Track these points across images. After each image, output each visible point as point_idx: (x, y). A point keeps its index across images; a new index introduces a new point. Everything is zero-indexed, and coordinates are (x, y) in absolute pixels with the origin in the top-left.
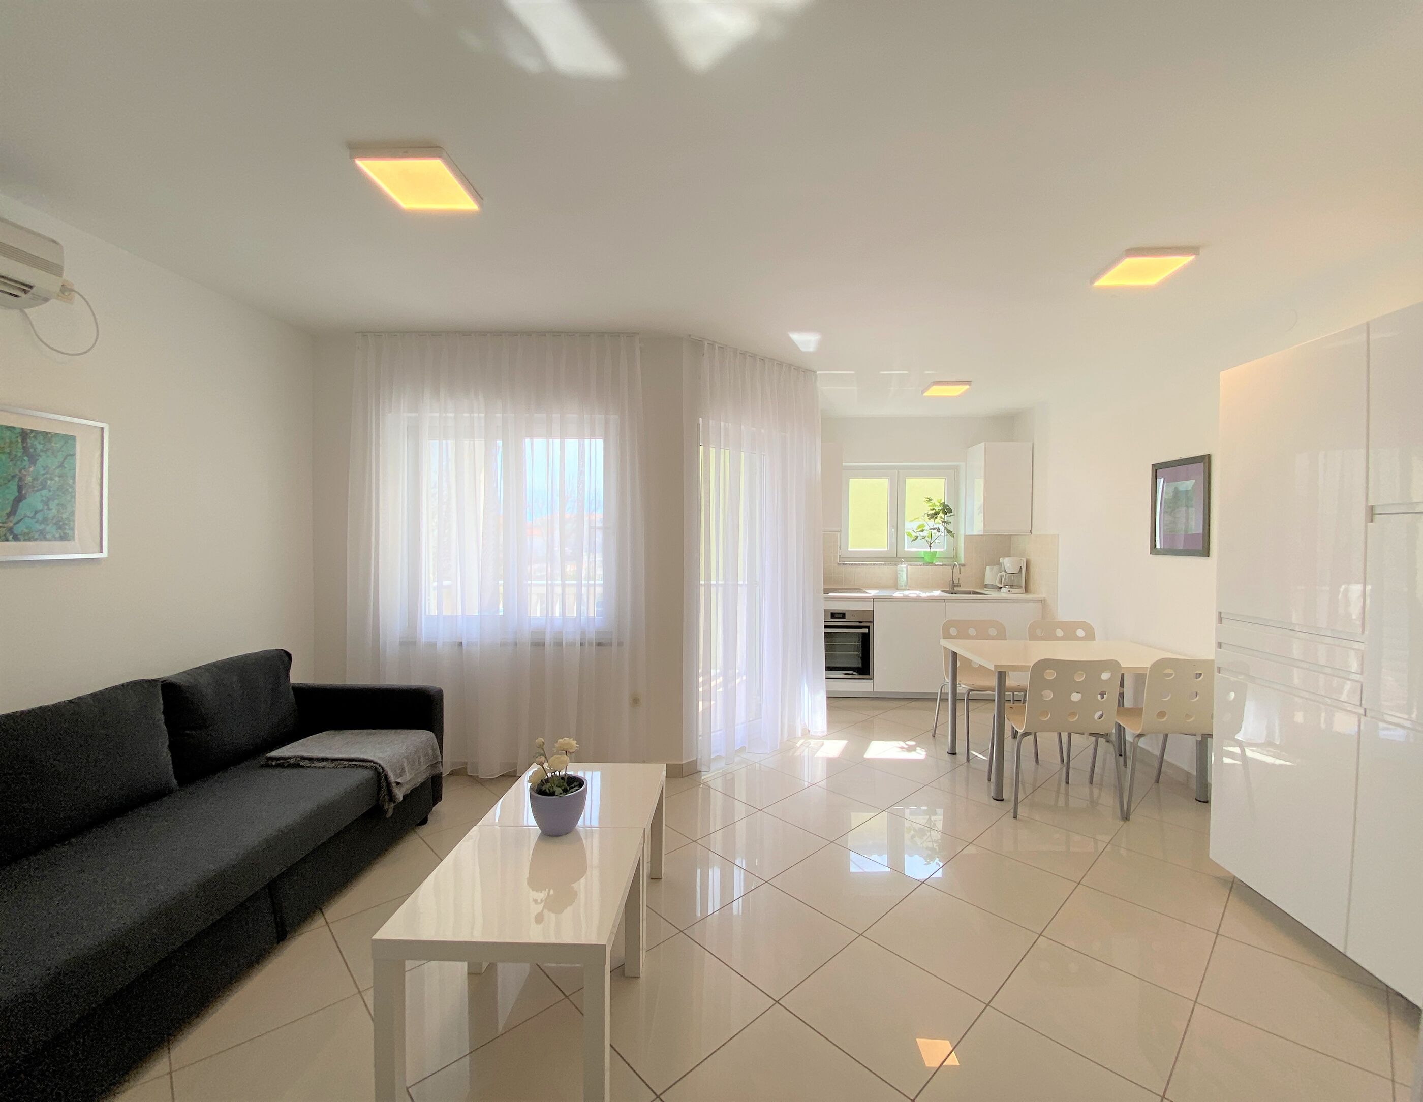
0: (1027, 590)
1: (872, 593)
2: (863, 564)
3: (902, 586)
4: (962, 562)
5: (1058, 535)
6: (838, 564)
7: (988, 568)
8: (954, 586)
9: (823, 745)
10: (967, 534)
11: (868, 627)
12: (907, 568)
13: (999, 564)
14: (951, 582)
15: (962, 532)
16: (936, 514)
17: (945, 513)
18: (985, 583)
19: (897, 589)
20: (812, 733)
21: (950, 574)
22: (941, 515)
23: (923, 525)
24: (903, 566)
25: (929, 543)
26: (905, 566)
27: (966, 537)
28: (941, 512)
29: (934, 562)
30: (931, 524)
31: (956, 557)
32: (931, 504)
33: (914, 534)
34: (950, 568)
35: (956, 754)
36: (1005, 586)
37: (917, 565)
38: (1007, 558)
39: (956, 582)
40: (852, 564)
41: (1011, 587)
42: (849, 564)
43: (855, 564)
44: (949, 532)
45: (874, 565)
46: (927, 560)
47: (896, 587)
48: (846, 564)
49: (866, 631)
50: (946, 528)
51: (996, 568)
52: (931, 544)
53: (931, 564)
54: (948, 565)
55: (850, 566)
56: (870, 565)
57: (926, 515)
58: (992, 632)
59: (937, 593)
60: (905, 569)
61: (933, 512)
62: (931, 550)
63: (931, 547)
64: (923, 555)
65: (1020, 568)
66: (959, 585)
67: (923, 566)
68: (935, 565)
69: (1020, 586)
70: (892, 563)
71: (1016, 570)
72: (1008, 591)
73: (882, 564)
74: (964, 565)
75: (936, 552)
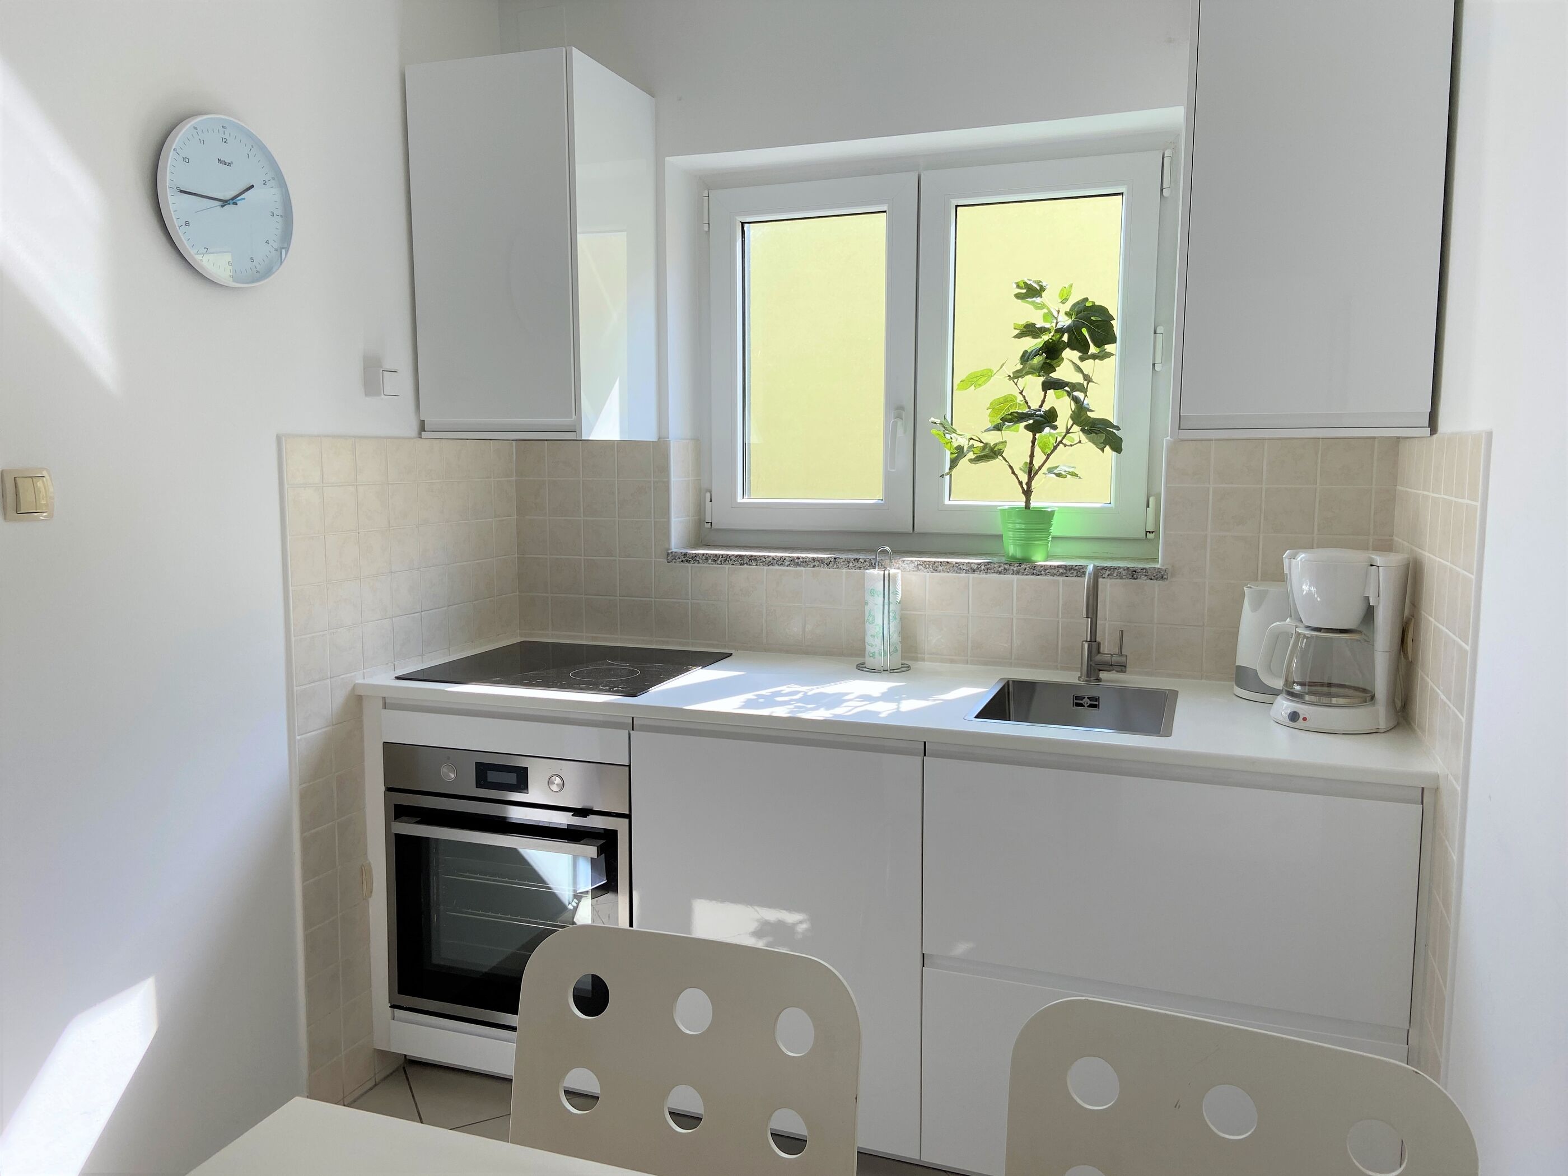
2: (752, 559)
4: (1163, 562)
5: (1490, 435)
6: (672, 557)
7: (1249, 589)
8: (1096, 667)
11: (610, 838)
14: (1086, 645)
16: (1052, 352)
18: (1237, 665)
19: (859, 666)
23: (1006, 399)
25: (1024, 478)
26: (886, 571)
27: (1176, 446)
28: (1068, 339)
29: (1035, 557)
30: (1035, 391)
32: (1036, 307)
33: (955, 442)
36: (1287, 688)
37: (958, 568)
38: (1302, 556)
39: (1108, 647)
42: (707, 557)
43: (727, 558)
44: (1096, 428)
46: (1012, 549)
50: (1079, 416)
51: (1273, 589)
52: (1031, 479)
53: (1022, 565)
54: (1087, 572)
55: (710, 565)
56: (781, 561)
60: (881, 586)
61: (1041, 342)
62: (1033, 504)
63: (1027, 493)
64: (999, 526)
65: (1369, 613)
66: (1122, 668)
67: (987, 570)
68: (1036, 571)
69: (1367, 696)
70: (861, 556)
71: (1350, 619)
72: (1294, 716)
73: (821, 561)
74: (1160, 576)
75: (1045, 517)
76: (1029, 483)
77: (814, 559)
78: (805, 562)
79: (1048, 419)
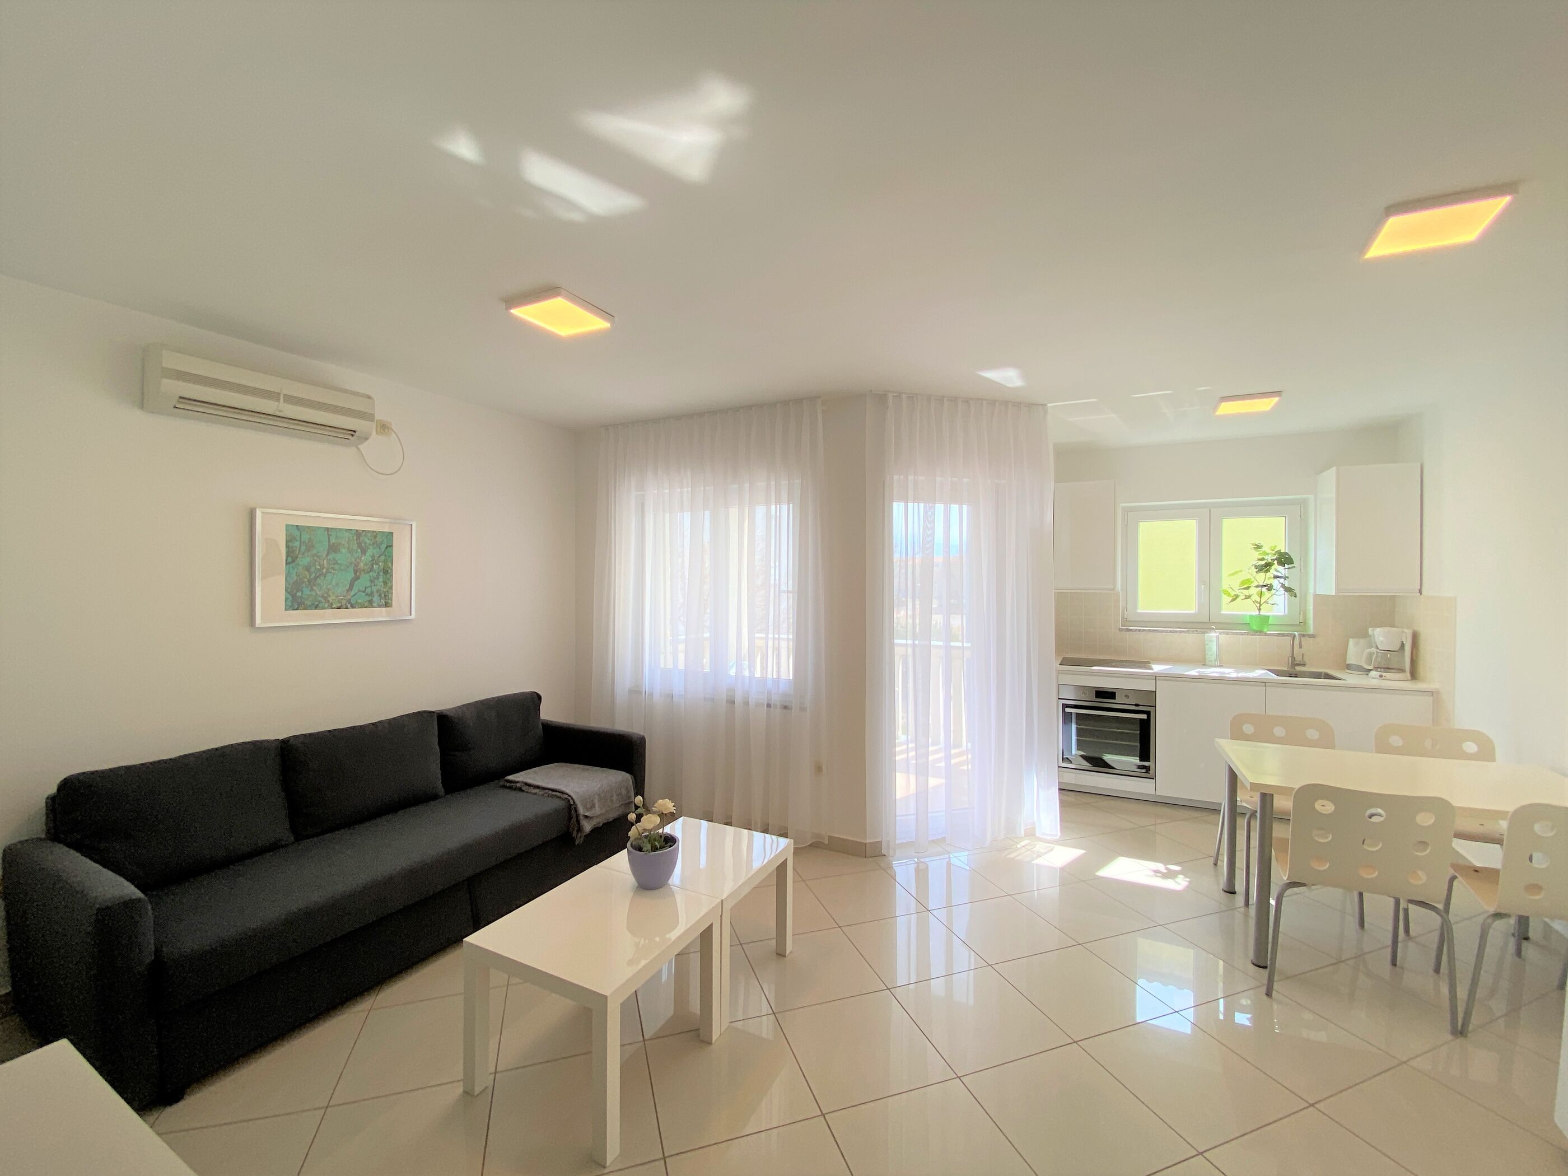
0: (1414, 675)
1: (1157, 668)
2: (1155, 631)
3: (1211, 661)
4: (1311, 631)
5: (1455, 598)
6: (1121, 630)
7: (1351, 642)
8: (1294, 664)
9: (1051, 850)
10: (1317, 593)
11: (1148, 713)
12: (1218, 637)
13: (1365, 635)
14: (1290, 659)
15: (1311, 590)
16: (1268, 566)
17: (1281, 563)
18: (1347, 663)
19: (1204, 665)
20: (1038, 835)
21: (1289, 648)
22: (1276, 566)
23: (1248, 581)
24: (1213, 635)
25: (1258, 605)
26: (1216, 634)
27: (1316, 596)
28: (1276, 562)
29: (1265, 630)
30: (1261, 578)
31: (1304, 623)
32: (1261, 552)
33: (1233, 593)
34: (1289, 639)
35: (1234, 893)
36: (1376, 669)
37: (1237, 634)
38: (1378, 629)
39: (1299, 659)
40: (1139, 630)
41: (1387, 669)
42: (1136, 630)
43: (1144, 630)
44: (1288, 590)
45: (1171, 631)
46: (1255, 628)
47: (1203, 663)
48: (1131, 630)
49: (1145, 717)
50: (1283, 586)
51: (1362, 641)
52: (1260, 605)
53: (1260, 632)
54: (1287, 635)
55: (1136, 632)
56: (1167, 631)
57: (1253, 567)
58: (1313, 734)
59: (1262, 673)
60: (1215, 639)
61: (1263, 563)
62: (1261, 613)
63: (1259, 609)
64: (1248, 620)
65: (1403, 645)
66: (1304, 665)
67: (1248, 634)
68: (1266, 634)
69: (1402, 670)
70: (1199, 630)
71: (1396, 647)
72: (1381, 676)
73: (1183, 631)
74: (1313, 636)
75: (1267, 617)
76: (1260, 607)
77: (1180, 631)
78: (1176, 632)
79: (1270, 588)
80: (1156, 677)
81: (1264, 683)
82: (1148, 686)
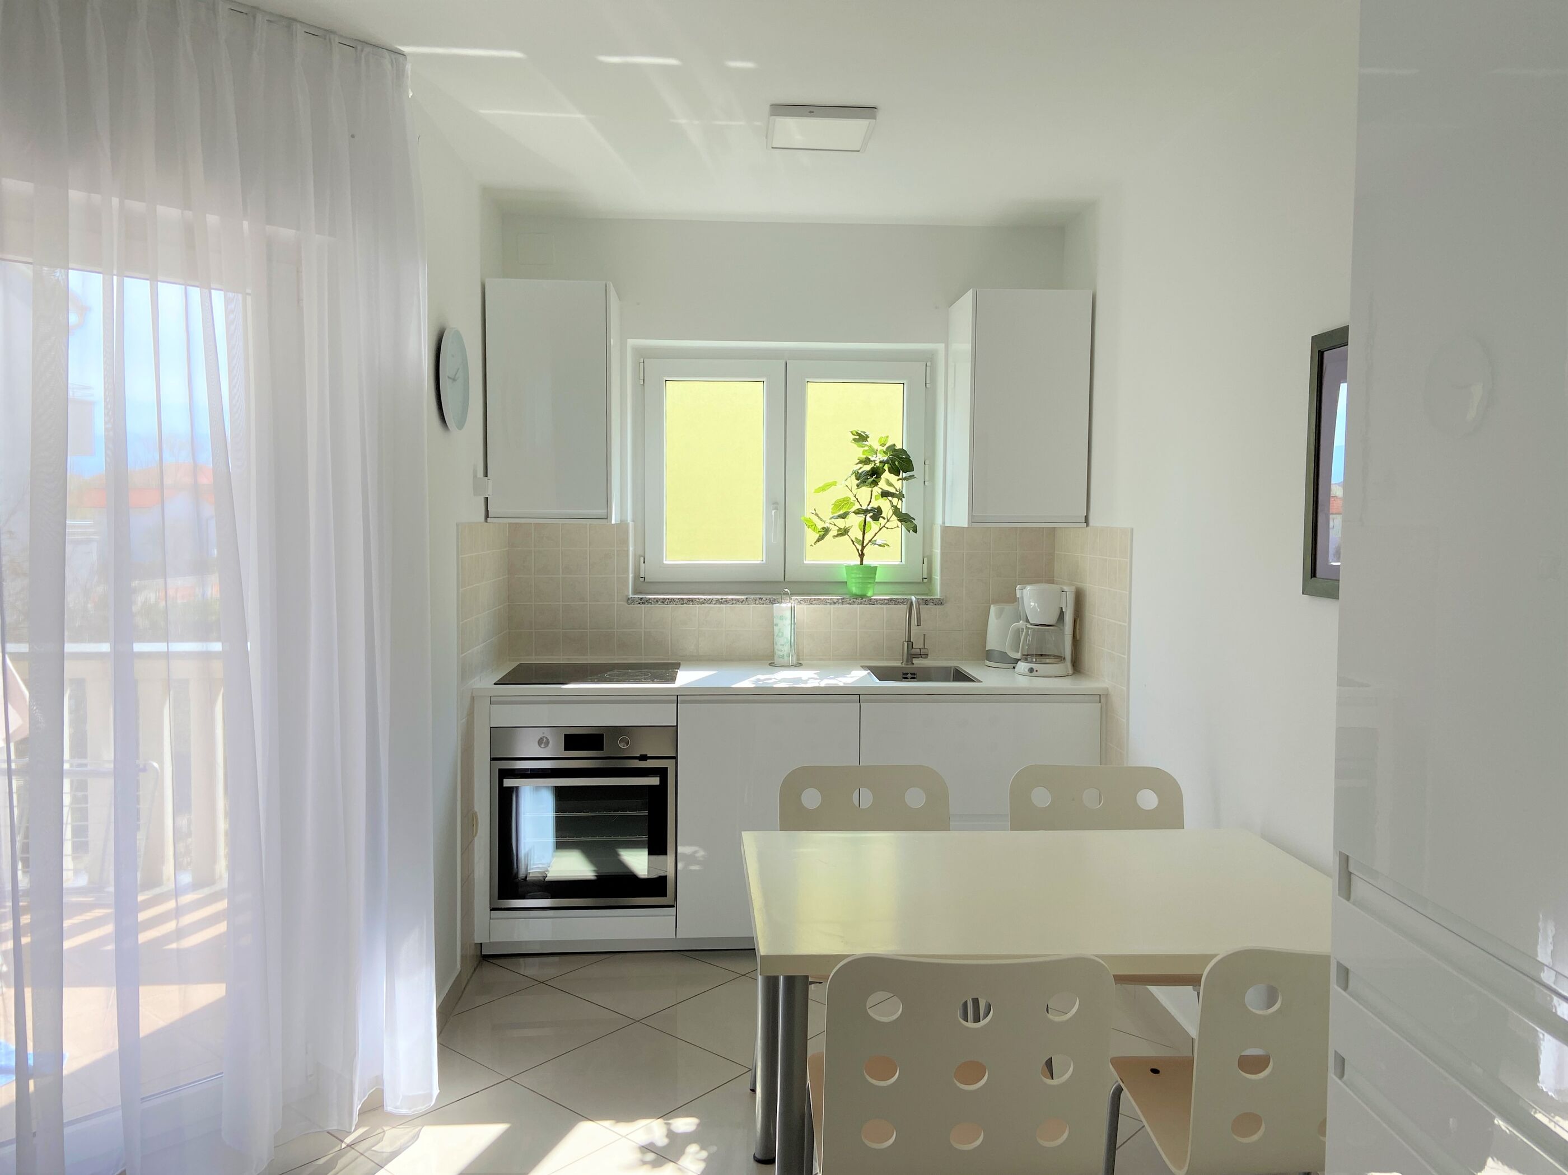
0: (1077, 666)
1: (686, 678)
2: (689, 600)
3: (783, 657)
4: (938, 595)
5: (1132, 530)
6: (630, 601)
7: (993, 608)
8: (911, 656)
10: (946, 525)
11: (662, 773)
12: (793, 609)
13: (1012, 599)
14: (906, 644)
15: (939, 521)
16: (876, 473)
17: (895, 471)
18: (987, 649)
19: (770, 664)
21: (904, 624)
22: (886, 475)
23: (846, 501)
24: (784, 608)
25: (860, 548)
26: (789, 605)
27: (946, 530)
28: (886, 467)
29: (869, 594)
30: (866, 496)
31: (928, 579)
32: (866, 448)
33: (820, 525)
34: (905, 607)
36: (1026, 657)
37: (825, 602)
38: (1029, 588)
39: (918, 645)
40: (663, 601)
41: (1041, 656)
42: (657, 600)
43: (672, 601)
44: (904, 519)
45: (718, 601)
46: (855, 590)
47: (770, 660)
48: (648, 601)
49: (655, 781)
50: (896, 511)
51: (1008, 608)
52: (863, 547)
53: (861, 598)
54: (903, 602)
55: (659, 605)
56: (710, 601)
57: (854, 477)
59: (857, 677)
60: (788, 614)
61: (868, 468)
62: (864, 563)
63: (862, 555)
64: (843, 576)
65: (1062, 614)
66: (926, 656)
67: (843, 602)
68: (871, 602)
69: (1061, 658)
70: (764, 597)
71: (1052, 619)
72: (1031, 670)
73: (738, 600)
74: (940, 602)
75: (873, 569)
76: (862, 550)
77: (732, 599)
78: (726, 602)
79: (877, 514)
80: (678, 698)
81: (857, 696)
82: (661, 716)
